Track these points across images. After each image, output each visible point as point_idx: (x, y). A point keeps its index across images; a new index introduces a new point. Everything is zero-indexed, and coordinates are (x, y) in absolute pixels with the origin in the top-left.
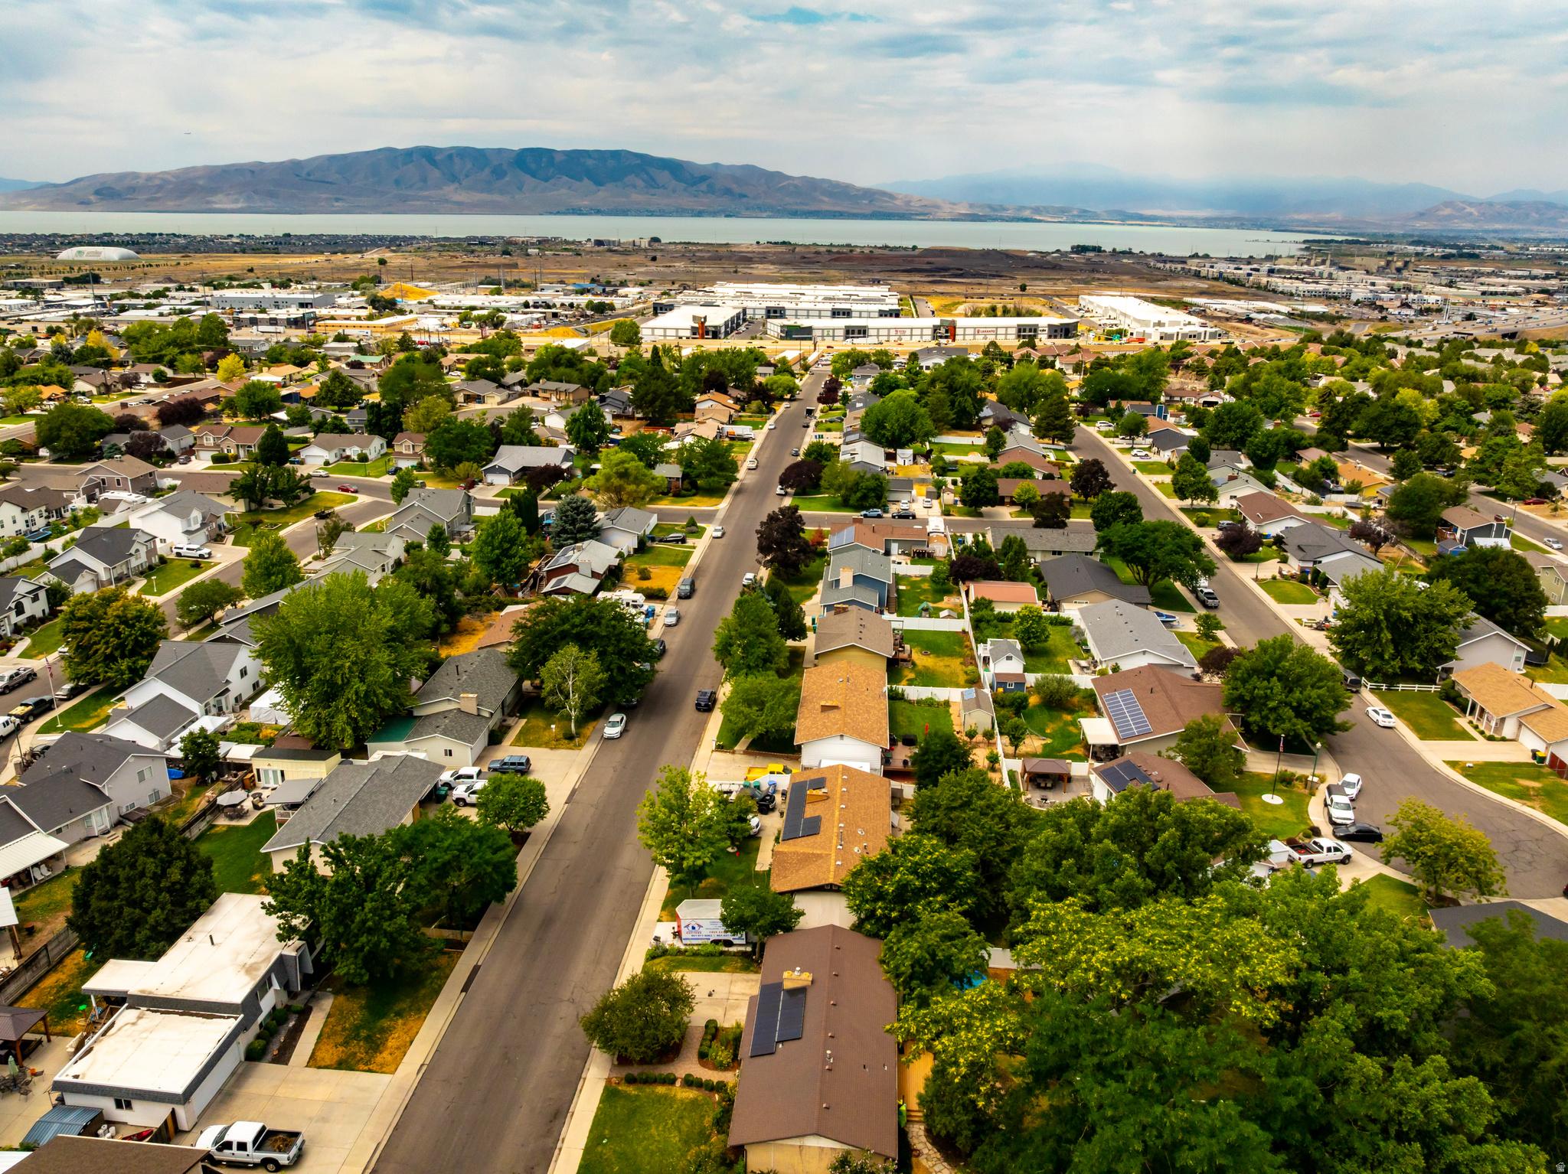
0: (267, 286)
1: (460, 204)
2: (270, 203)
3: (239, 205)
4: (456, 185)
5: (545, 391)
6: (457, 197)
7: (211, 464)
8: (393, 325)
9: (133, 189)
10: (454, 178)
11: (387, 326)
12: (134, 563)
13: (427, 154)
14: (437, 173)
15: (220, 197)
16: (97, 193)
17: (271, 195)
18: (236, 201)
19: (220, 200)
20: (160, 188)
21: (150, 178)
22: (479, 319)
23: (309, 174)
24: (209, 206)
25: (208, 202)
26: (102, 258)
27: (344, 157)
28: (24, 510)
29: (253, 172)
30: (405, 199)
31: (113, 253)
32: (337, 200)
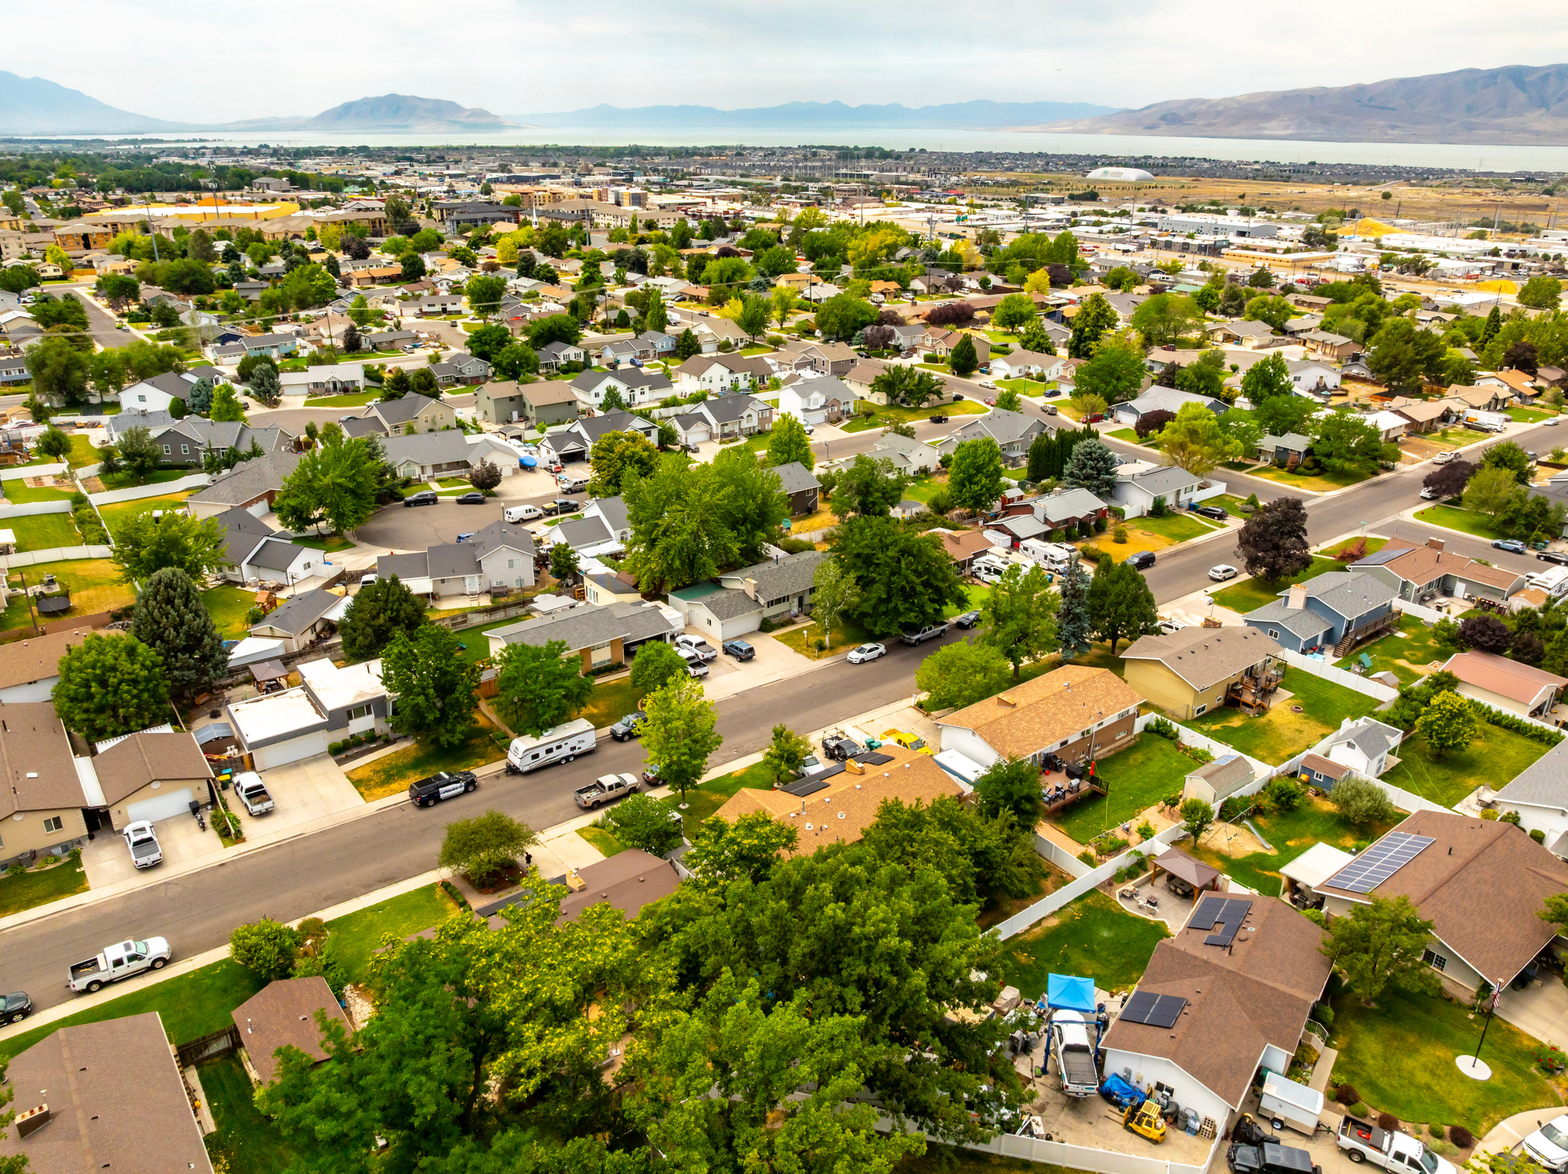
0: (1232, 212)
1: (1537, 133)
2: (1320, 130)
3: (1288, 132)
4: (1543, 111)
5: (1313, 341)
6: (1538, 126)
7: (922, 361)
8: (1302, 260)
9: (1194, 115)
10: (1542, 103)
11: (1294, 261)
12: (745, 424)
13: (1517, 76)
14: (1522, 97)
15: (1274, 123)
16: (1163, 118)
17: (1324, 121)
18: (1287, 127)
19: (1273, 127)
20: (1219, 113)
21: (1218, 103)
22: (1401, 262)
23: (1370, 100)
24: (1258, 132)
25: (1259, 129)
26: (1122, 178)
27: (1416, 80)
28: (731, 372)
29: (1312, 97)
30: (1470, 128)
31: (1132, 174)
32: (1393, 127)
